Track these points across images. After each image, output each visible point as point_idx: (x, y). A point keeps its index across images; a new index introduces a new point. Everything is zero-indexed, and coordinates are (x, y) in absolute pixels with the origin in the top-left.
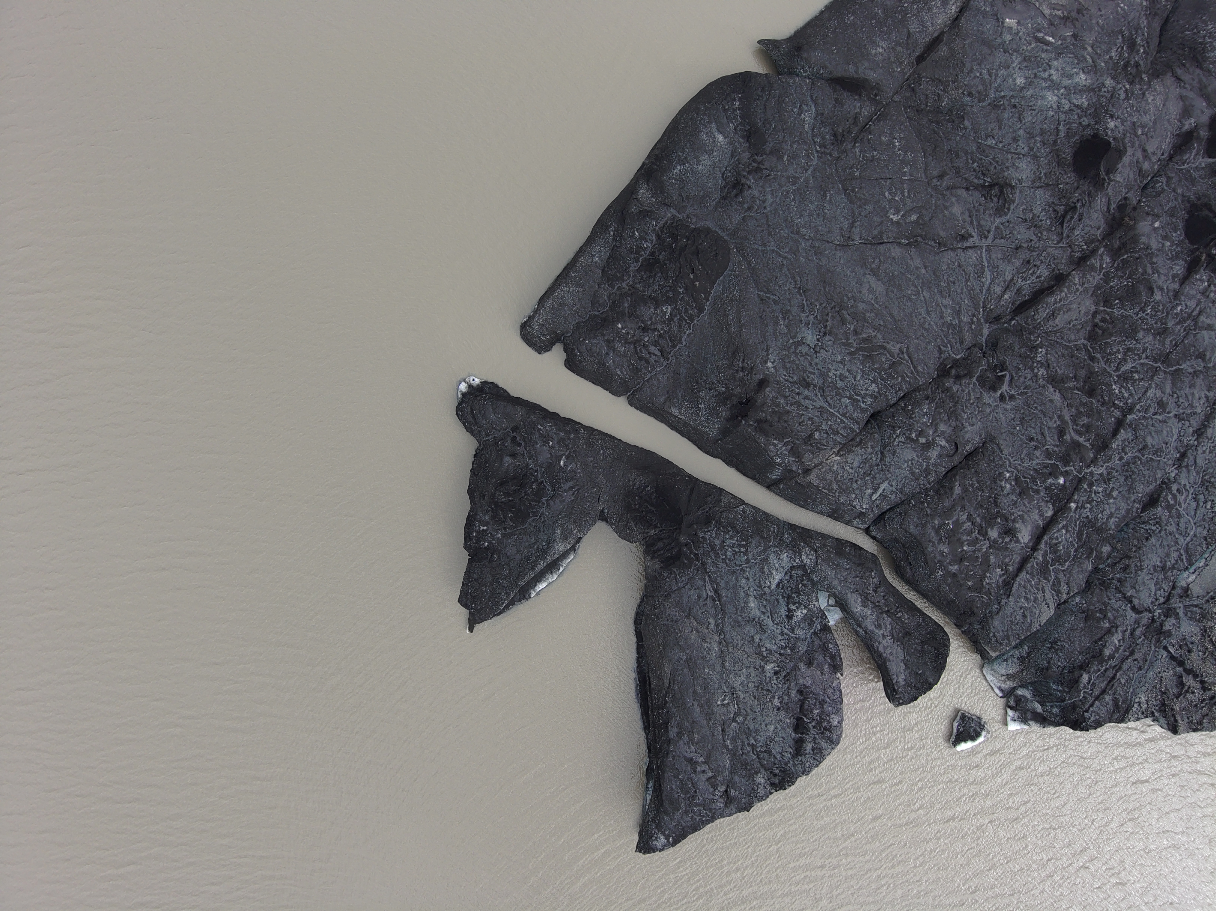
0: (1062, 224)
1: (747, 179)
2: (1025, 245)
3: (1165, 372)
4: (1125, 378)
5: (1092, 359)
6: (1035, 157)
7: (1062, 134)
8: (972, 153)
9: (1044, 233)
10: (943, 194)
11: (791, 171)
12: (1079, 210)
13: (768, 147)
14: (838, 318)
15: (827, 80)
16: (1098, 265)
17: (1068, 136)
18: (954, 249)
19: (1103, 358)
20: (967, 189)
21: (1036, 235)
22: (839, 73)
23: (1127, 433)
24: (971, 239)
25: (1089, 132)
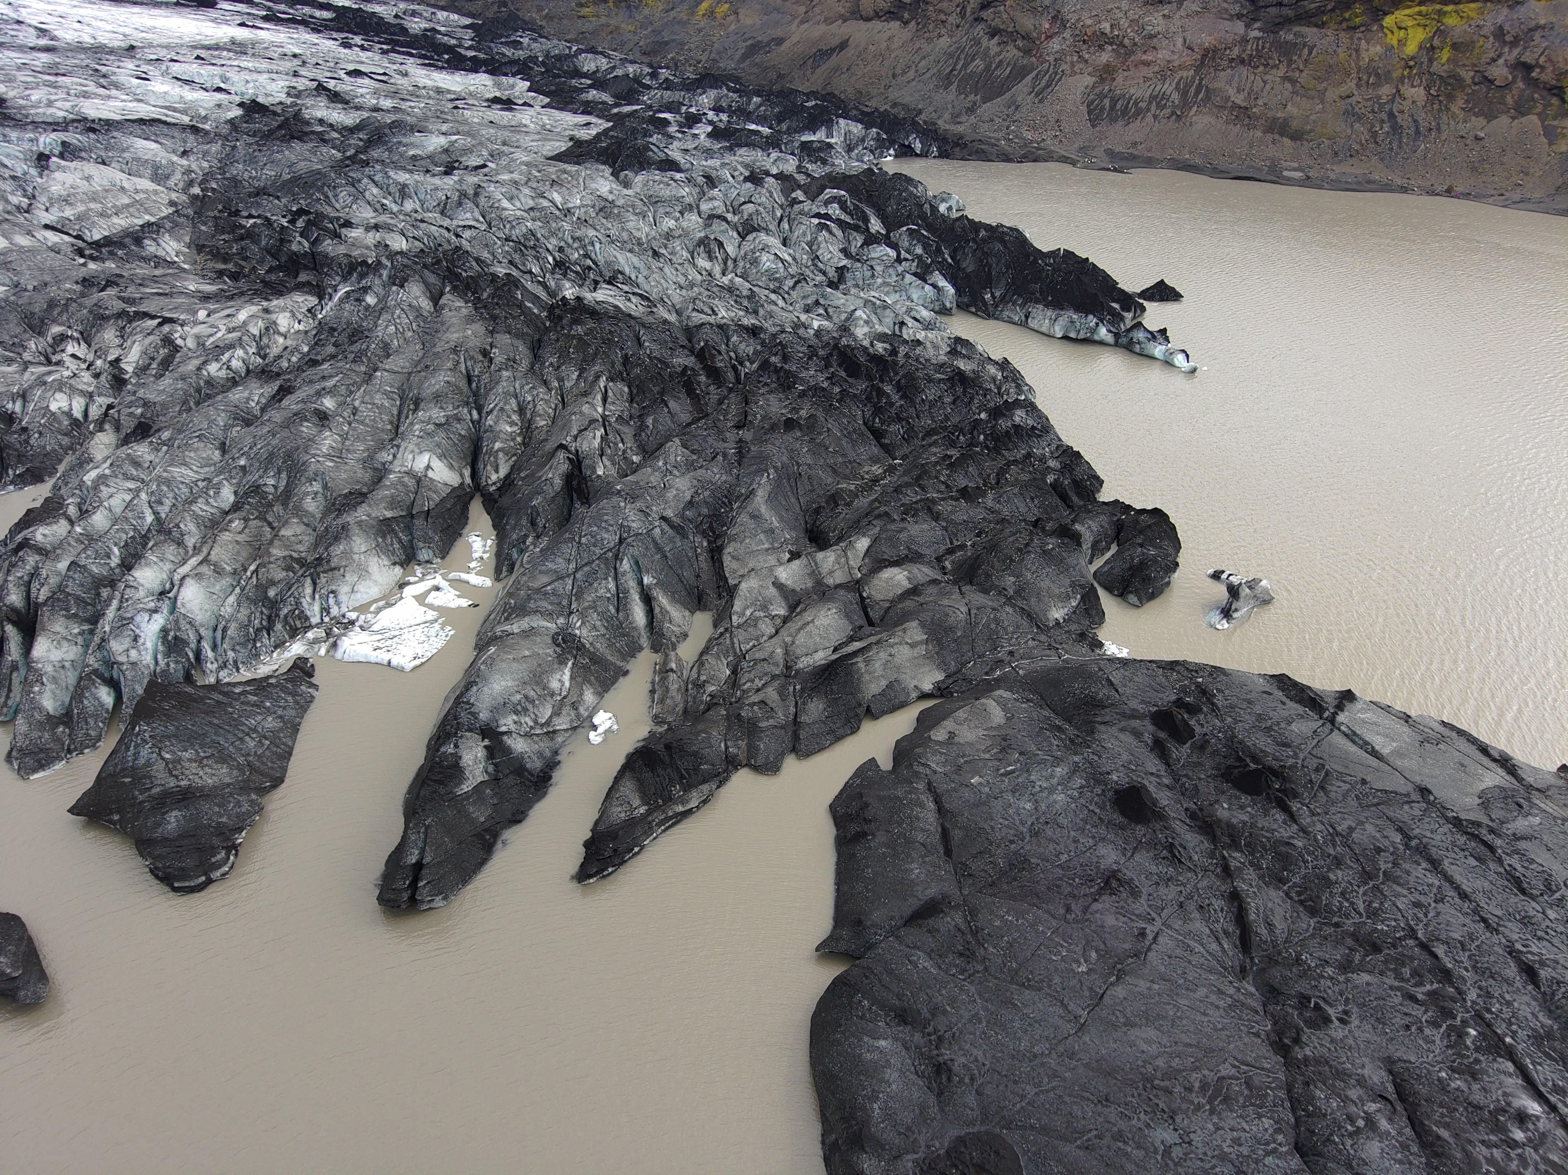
0: (1180, 862)
1: (942, 1055)
2: (1182, 899)
3: (1382, 883)
4: (1373, 914)
5: (1337, 925)
6: (1103, 839)
7: (1097, 811)
8: (1064, 875)
9: (1181, 878)
10: (1087, 920)
11: (966, 1015)
12: (1176, 843)
13: (925, 1013)
14: (1159, 1093)
15: (905, 925)
16: (1238, 864)
17: (1102, 808)
18: (1149, 949)
19: (1340, 917)
20: (1096, 900)
21: (1177, 885)
22: (907, 912)
23: (1437, 947)
24: (1147, 931)
25: (1110, 794)
